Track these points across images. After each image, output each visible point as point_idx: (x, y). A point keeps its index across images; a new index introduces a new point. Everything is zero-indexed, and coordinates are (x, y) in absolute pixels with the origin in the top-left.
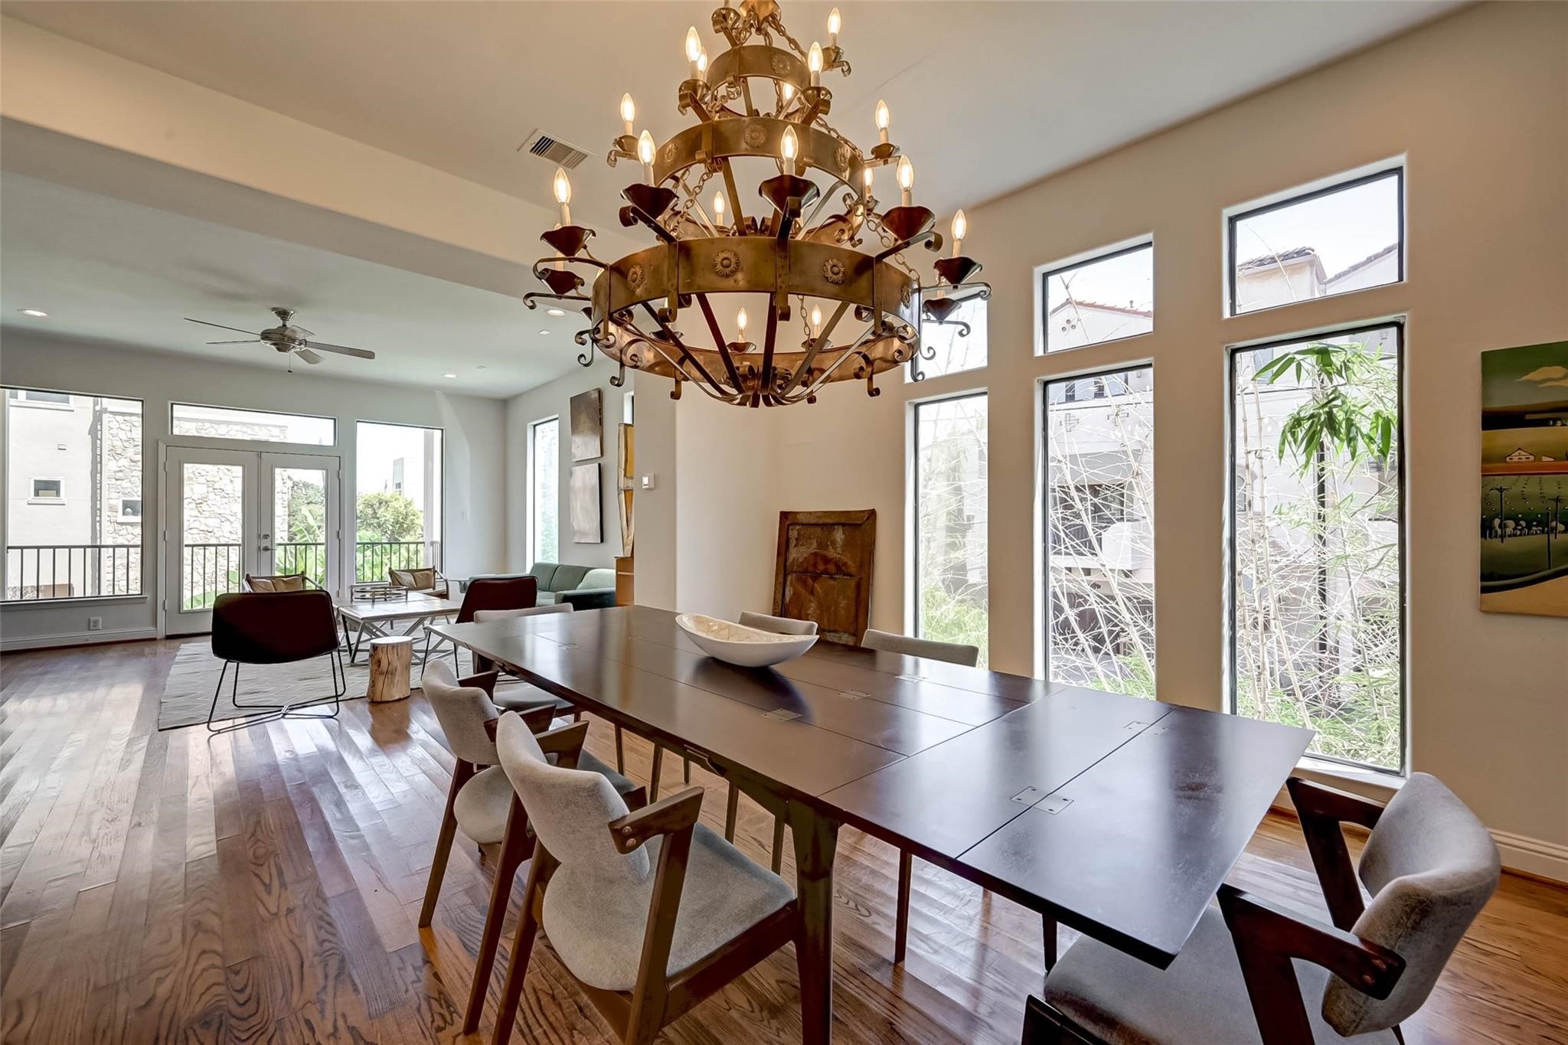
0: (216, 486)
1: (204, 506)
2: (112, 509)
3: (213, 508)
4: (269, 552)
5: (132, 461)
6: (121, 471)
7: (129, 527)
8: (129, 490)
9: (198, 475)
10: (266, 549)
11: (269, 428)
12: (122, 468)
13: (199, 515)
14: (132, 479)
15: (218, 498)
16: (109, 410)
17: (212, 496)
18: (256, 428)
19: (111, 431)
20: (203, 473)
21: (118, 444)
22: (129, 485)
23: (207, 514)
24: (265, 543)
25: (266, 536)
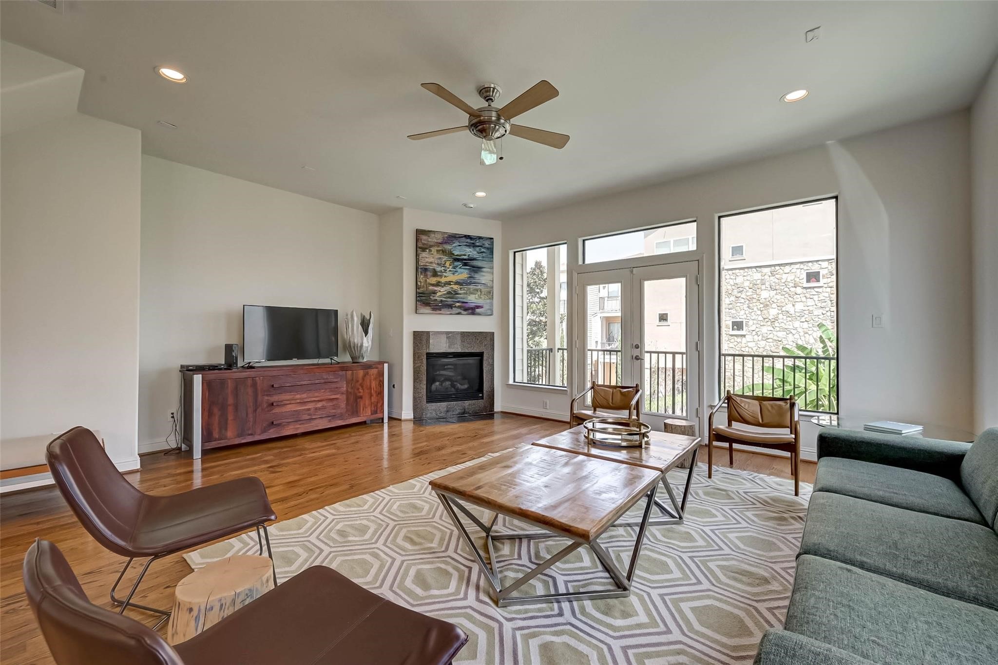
0: (784, 309)
1: (776, 324)
2: (727, 327)
3: (783, 325)
4: (640, 360)
5: (736, 297)
6: (731, 304)
7: (735, 337)
8: (735, 315)
9: (772, 302)
10: (637, 358)
11: (820, 263)
12: (732, 302)
13: (772, 329)
14: (737, 308)
15: (785, 317)
16: (725, 268)
17: (781, 316)
18: (810, 264)
19: (727, 281)
20: (776, 301)
21: (729, 287)
22: (735, 312)
23: (778, 329)
24: (636, 352)
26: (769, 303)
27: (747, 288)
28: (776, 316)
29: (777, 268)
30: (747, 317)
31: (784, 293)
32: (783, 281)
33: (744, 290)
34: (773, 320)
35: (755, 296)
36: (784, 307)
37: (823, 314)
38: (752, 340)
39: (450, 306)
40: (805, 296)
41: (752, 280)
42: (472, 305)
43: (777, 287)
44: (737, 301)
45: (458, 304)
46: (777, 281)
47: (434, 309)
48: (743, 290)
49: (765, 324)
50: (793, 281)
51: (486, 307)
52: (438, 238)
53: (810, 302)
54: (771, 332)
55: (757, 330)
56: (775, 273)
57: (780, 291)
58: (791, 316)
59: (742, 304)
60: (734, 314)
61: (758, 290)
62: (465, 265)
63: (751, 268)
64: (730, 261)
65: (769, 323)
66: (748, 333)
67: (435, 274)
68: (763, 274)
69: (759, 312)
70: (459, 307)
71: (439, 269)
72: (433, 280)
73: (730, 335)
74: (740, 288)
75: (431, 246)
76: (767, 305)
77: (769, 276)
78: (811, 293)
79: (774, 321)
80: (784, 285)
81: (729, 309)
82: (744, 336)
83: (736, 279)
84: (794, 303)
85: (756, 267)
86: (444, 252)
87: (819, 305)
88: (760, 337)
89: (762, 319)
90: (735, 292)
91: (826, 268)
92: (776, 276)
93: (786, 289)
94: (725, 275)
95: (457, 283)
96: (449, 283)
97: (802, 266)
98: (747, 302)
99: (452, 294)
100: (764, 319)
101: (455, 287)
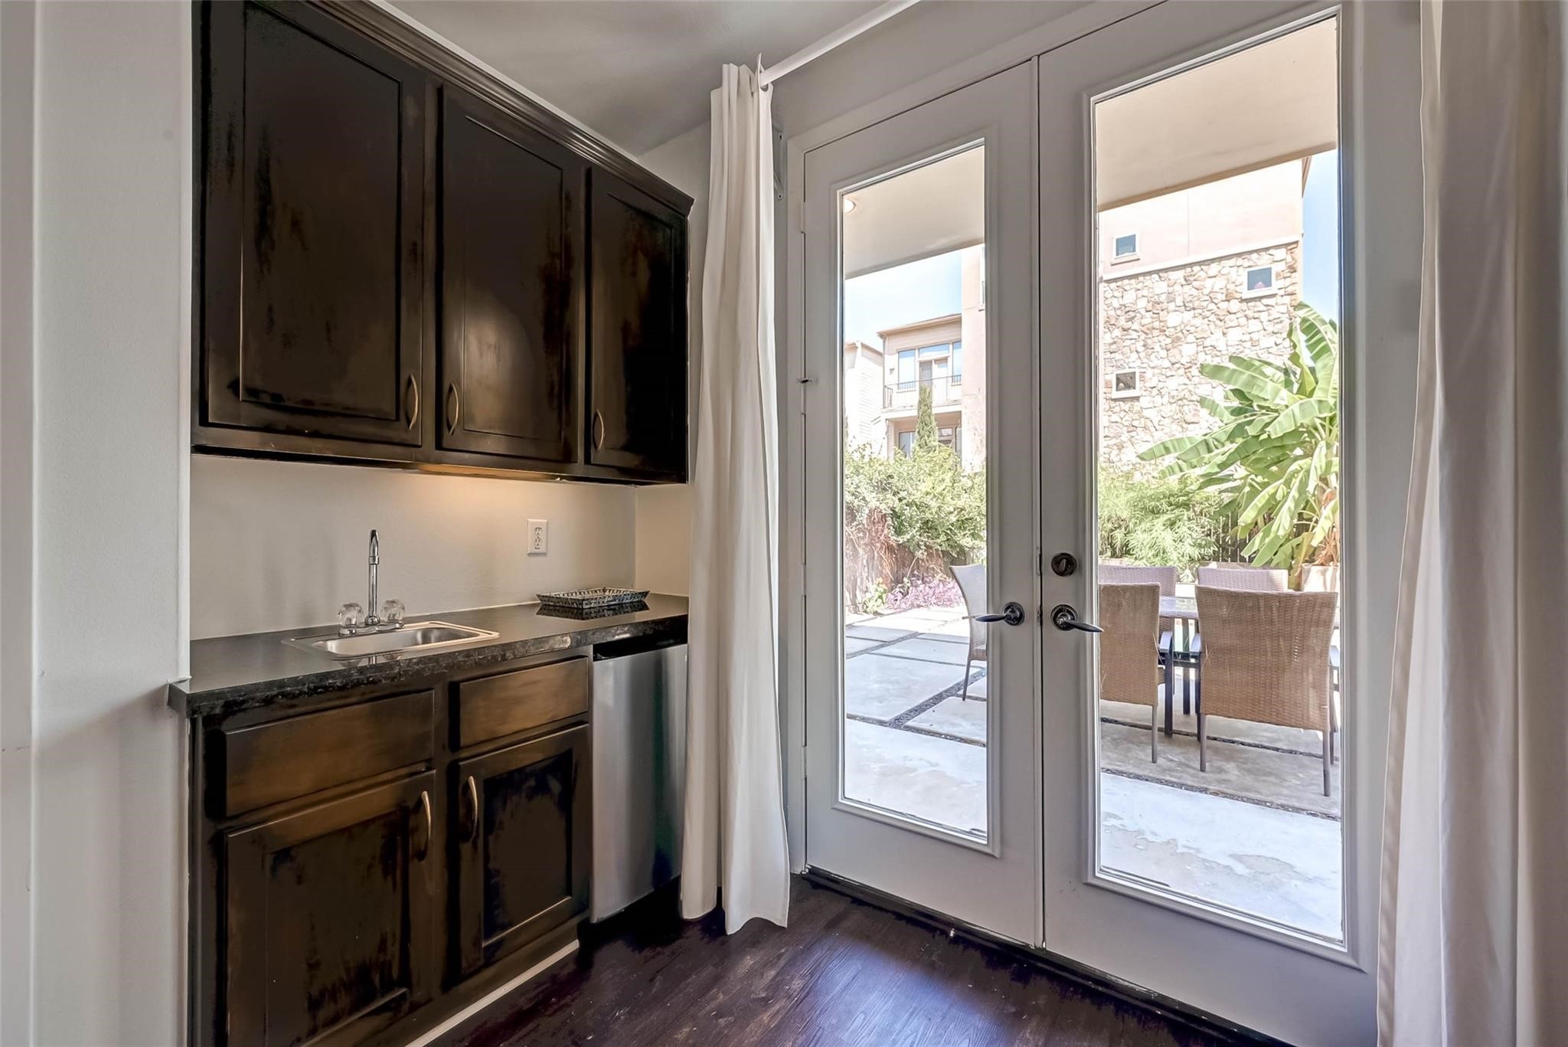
26: (1180, 335)
27: (1143, 312)
28: (1193, 357)
29: (1196, 268)
30: (1142, 363)
31: (1208, 314)
32: (1206, 291)
33: (1138, 314)
34: (1189, 365)
35: (1156, 324)
36: (1208, 340)
37: (1277, 345)
38: (1151, 405)
40: (1246, 316)
41: (1151, 295)
43: (1196, 304)
44: (1125, 337)
46: (1195, 292)
48: (1135, 316)
49: (1174, 373)
50: (1224, 291)
53: (1254, 325)
54: (1184, 387)
55: (1161, 385)
56: (1192, 279)
57: (1200, 311)
58: (1219, 354)
59: (1133, 341)
60: (1119, 360)
61: (1161, 313)
63: (1150, 273)
64: (1112, 265)
65: (1182, 371)
66: (1145, 393)
68: (1172, 282)
69: (1163, 353)
73: (1112, 400)
74: (1130, 313)
76: (1178, 339)
77: (1182, 286)
78: (1256, 309)
79: (1191, 367)
80: (1208, 298)
81: (1111, 353)
82: (1137, 398)
83: (1122, 297)
84: (1225, 331)
85: (1157, 272)
87: (1270, 328)
88: (1166, 399)
89: (1169, 365)
90: (1122, 322)
91: (1283, 260)
92: (1194, 283)
93: (1212, 306)
94: (1105, 291)
97: (1240, 261)
98: (1143, 336)
100: (1173, 364)
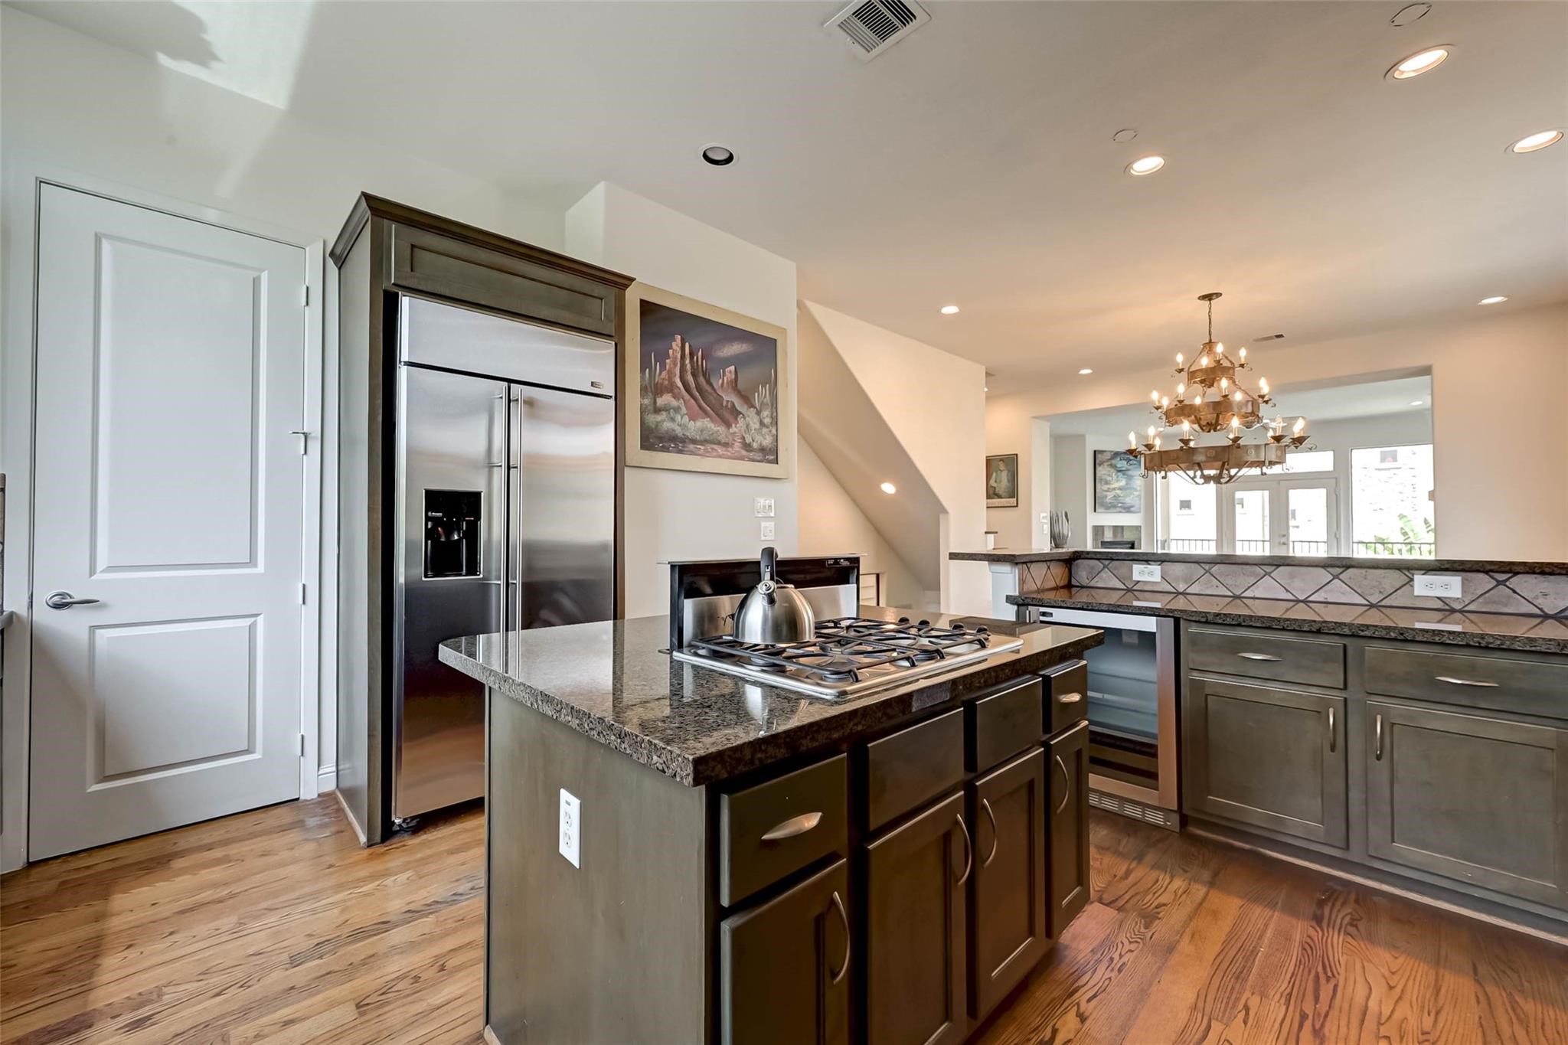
10: (1284, 544)
24: (1283, 540)
25: (1284, 536)
39: (1115, 507)
42: (1128, 505)
45: (1120, 505)
47: (1106, 509)
51: (1137, 506)
52: (1108, 456)
62: (1124, 474)
67: (1107, 483)
70: (1121, 507)
71: (1109, 478)
72: (1105, 487)
75: (1104, 462)
86: (1111, 466)
95: (1120, 489)
96: (1114, 489)
99: (1116, 497)
101: (1118, 491)
